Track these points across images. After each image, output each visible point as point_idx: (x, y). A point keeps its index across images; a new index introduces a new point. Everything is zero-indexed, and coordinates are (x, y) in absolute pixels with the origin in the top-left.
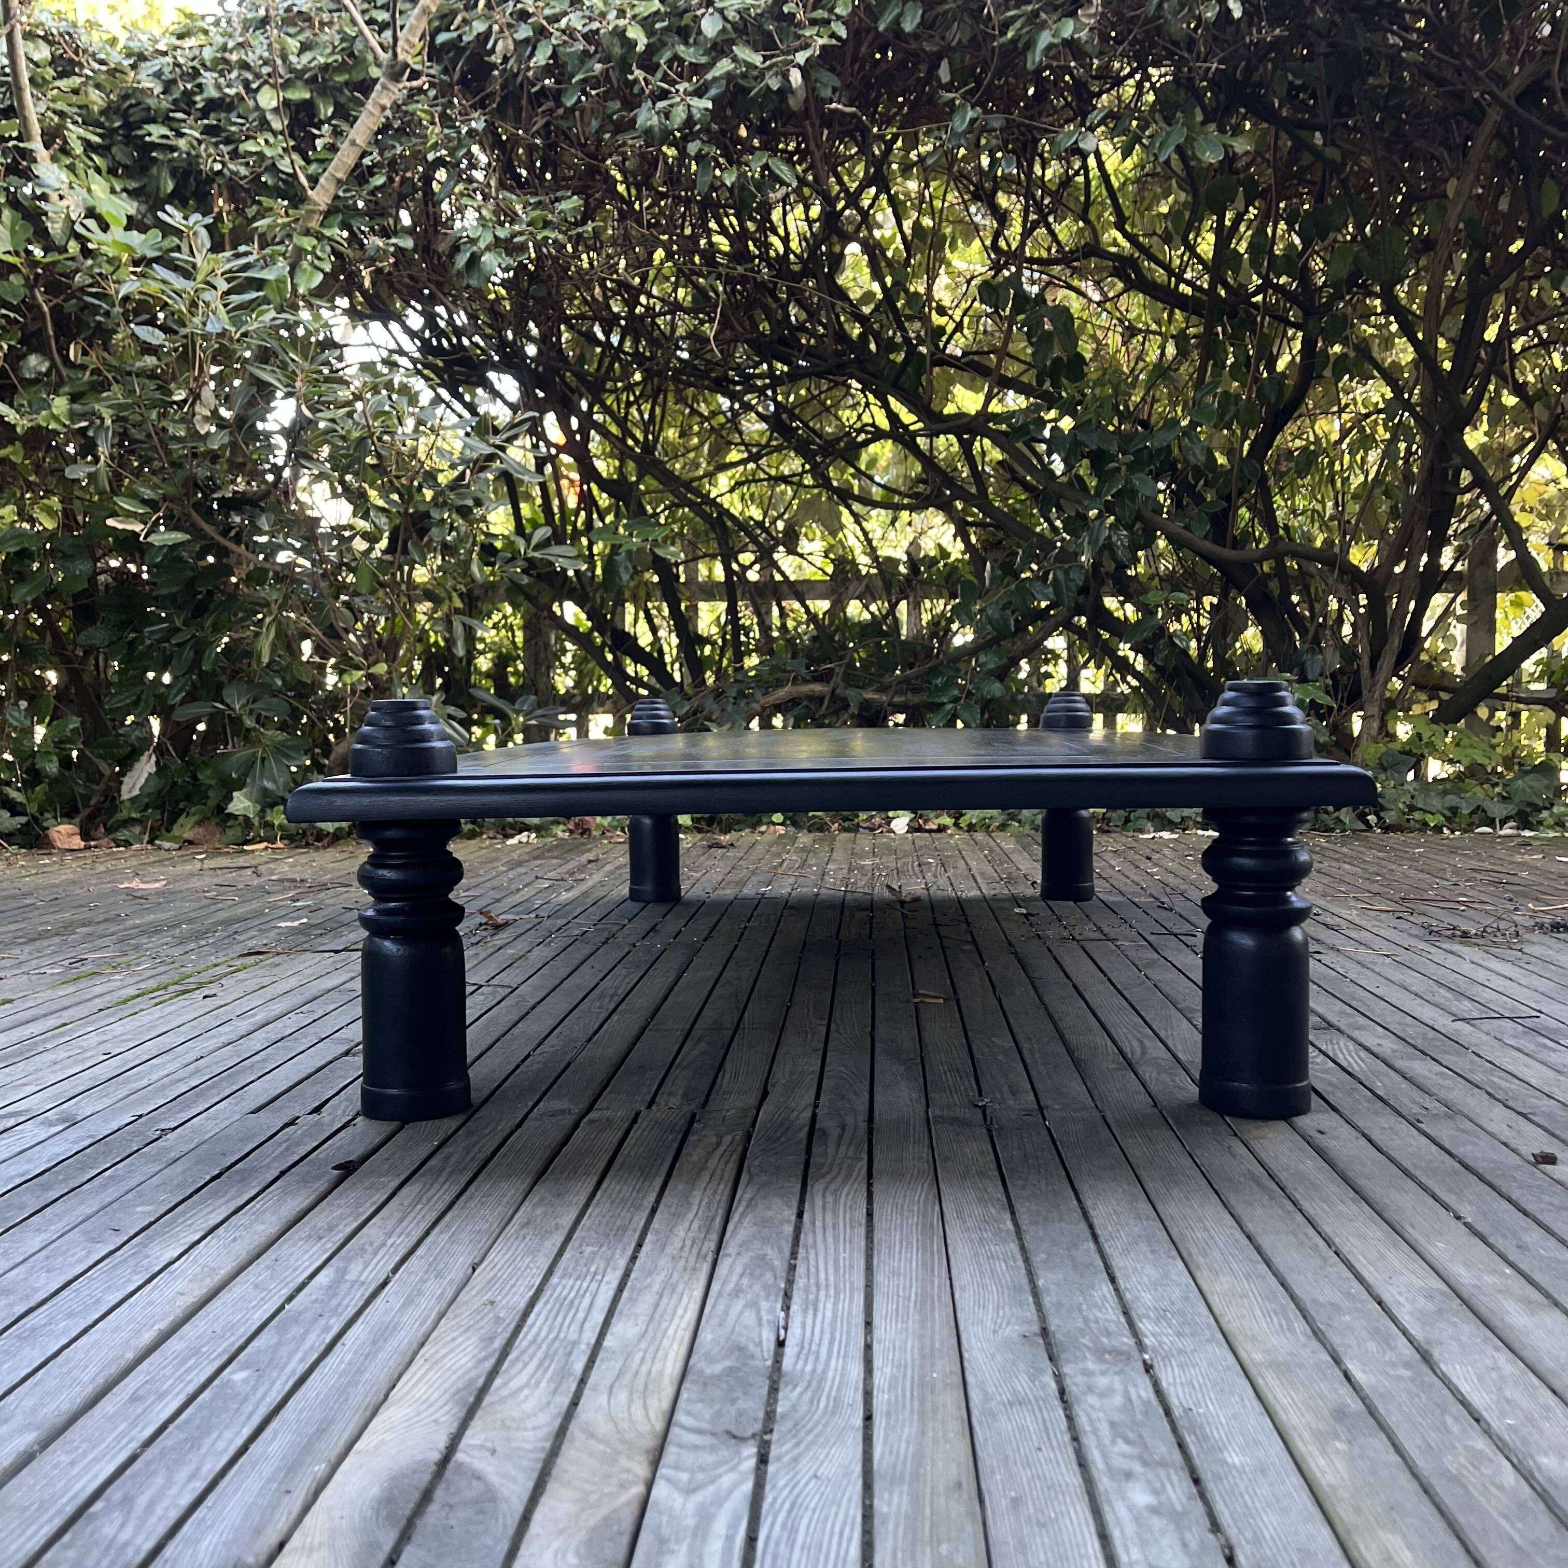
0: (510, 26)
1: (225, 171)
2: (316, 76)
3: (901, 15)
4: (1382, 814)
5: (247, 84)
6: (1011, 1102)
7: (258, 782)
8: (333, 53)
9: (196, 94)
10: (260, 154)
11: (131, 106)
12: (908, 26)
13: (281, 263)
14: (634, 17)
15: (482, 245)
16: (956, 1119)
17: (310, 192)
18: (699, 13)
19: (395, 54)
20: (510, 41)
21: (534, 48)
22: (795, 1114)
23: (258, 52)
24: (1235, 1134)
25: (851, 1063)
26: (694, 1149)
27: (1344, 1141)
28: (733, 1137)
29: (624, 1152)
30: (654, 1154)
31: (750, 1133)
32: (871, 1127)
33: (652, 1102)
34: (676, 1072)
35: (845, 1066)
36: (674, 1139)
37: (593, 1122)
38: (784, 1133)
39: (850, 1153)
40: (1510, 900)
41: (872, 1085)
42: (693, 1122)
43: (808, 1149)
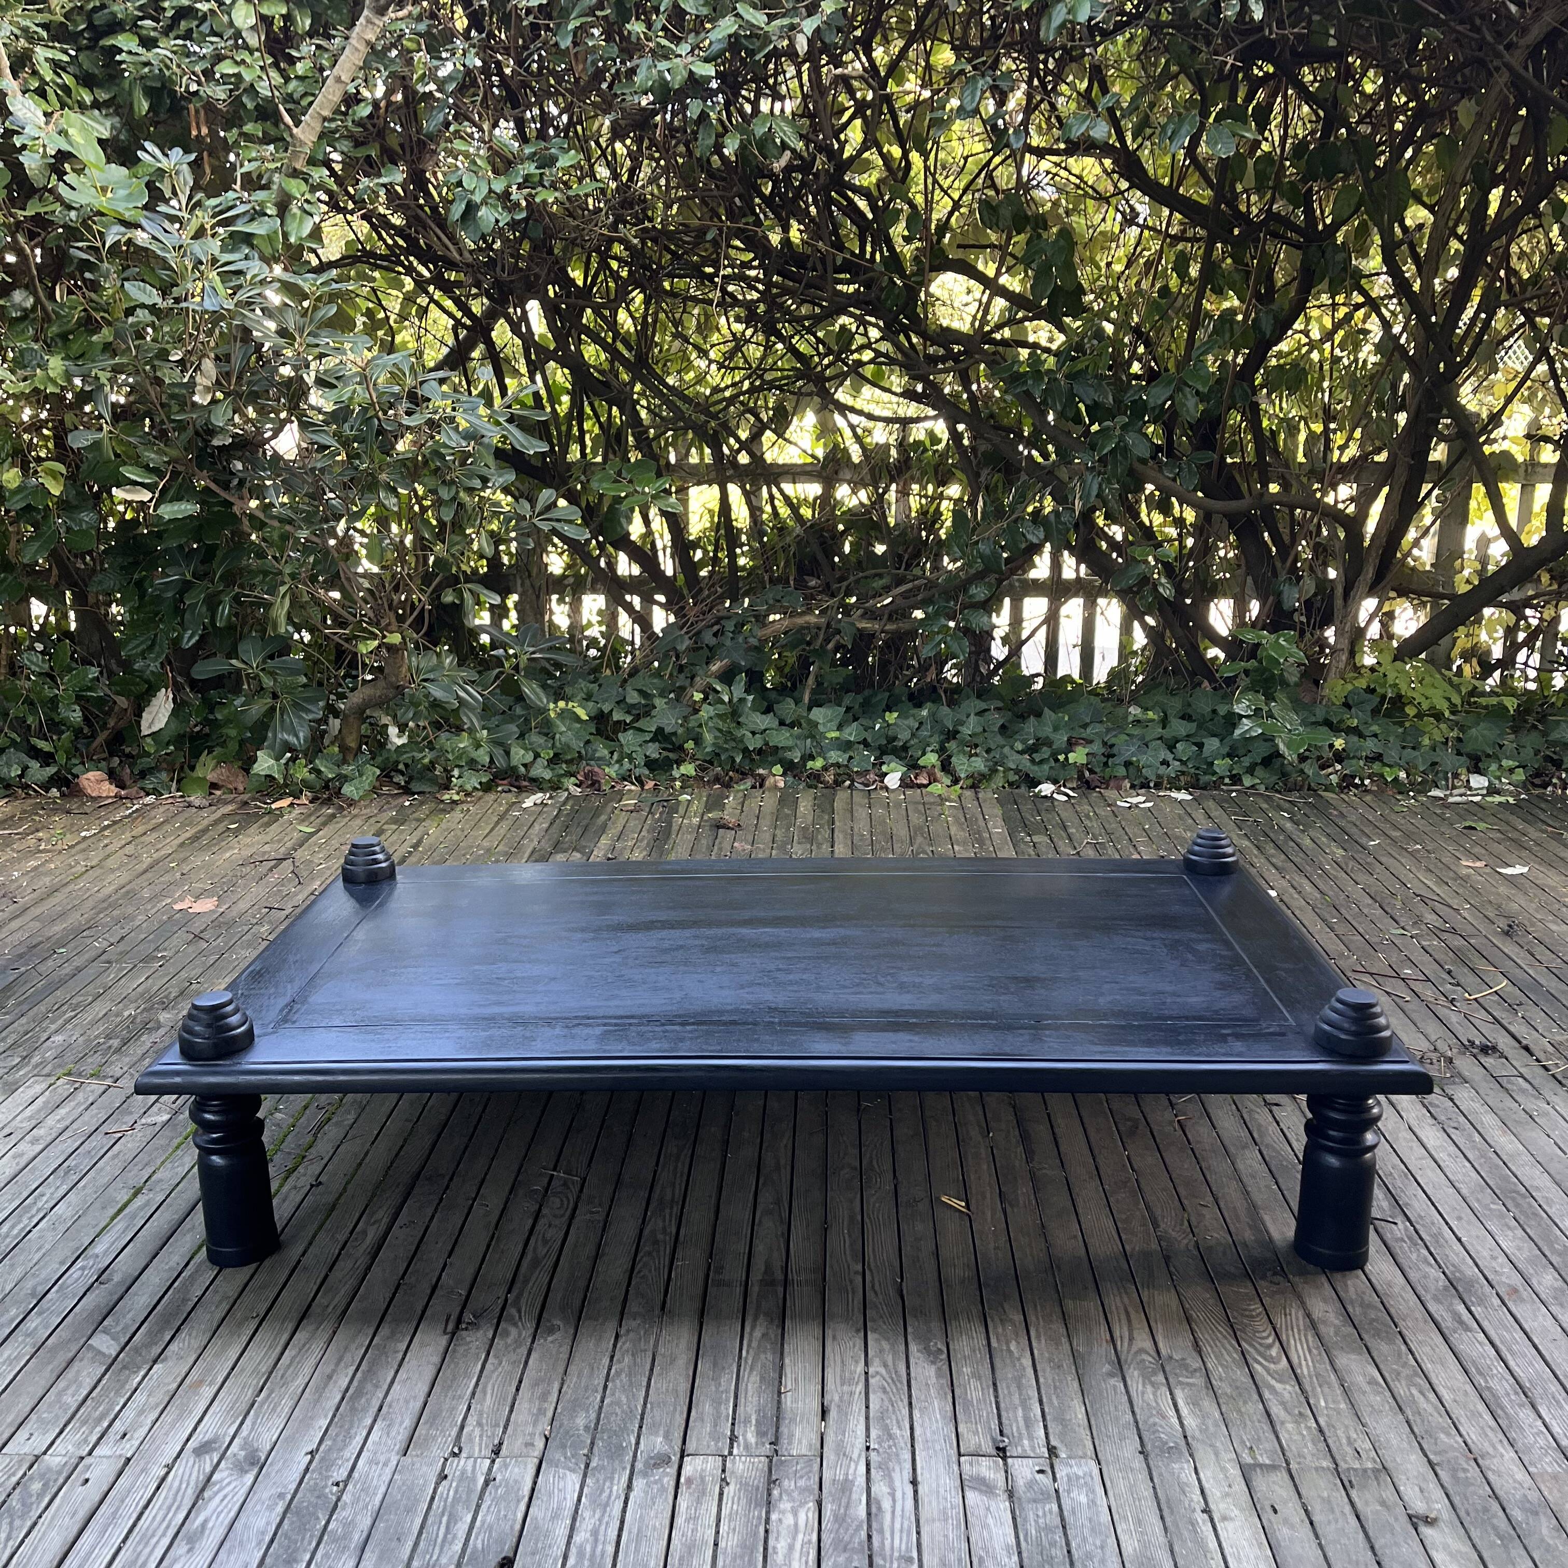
1: (202, 92)
4: (1344, 764)
6: (1026, 1443)
7: (278, 736)
10: (238, 76)
11: (95, 9)
13: (271, 210)
15: (478, 198)
16: (984, 1481)
17: (295, 130)
22: (852, 1466)
24: (1207, 1511)
25: (890, 1359)
26: (777, 1539)
27: (1292, 1527)
28: (807, 1514)
29: (722, 1544)
30: (746, 1548)
31: (820, 1504)
32: (916, 1492)
33: (733, 1439)
34: (745, 1374)
35: (885, 1366)
36: (760, 1518)
37: (689, 1481)
38: (847, 1507)
39: (903, 1547)
40: (1449, 972)
41: (910, 1404)
42: (771, 1483)
43: (870, 1537)
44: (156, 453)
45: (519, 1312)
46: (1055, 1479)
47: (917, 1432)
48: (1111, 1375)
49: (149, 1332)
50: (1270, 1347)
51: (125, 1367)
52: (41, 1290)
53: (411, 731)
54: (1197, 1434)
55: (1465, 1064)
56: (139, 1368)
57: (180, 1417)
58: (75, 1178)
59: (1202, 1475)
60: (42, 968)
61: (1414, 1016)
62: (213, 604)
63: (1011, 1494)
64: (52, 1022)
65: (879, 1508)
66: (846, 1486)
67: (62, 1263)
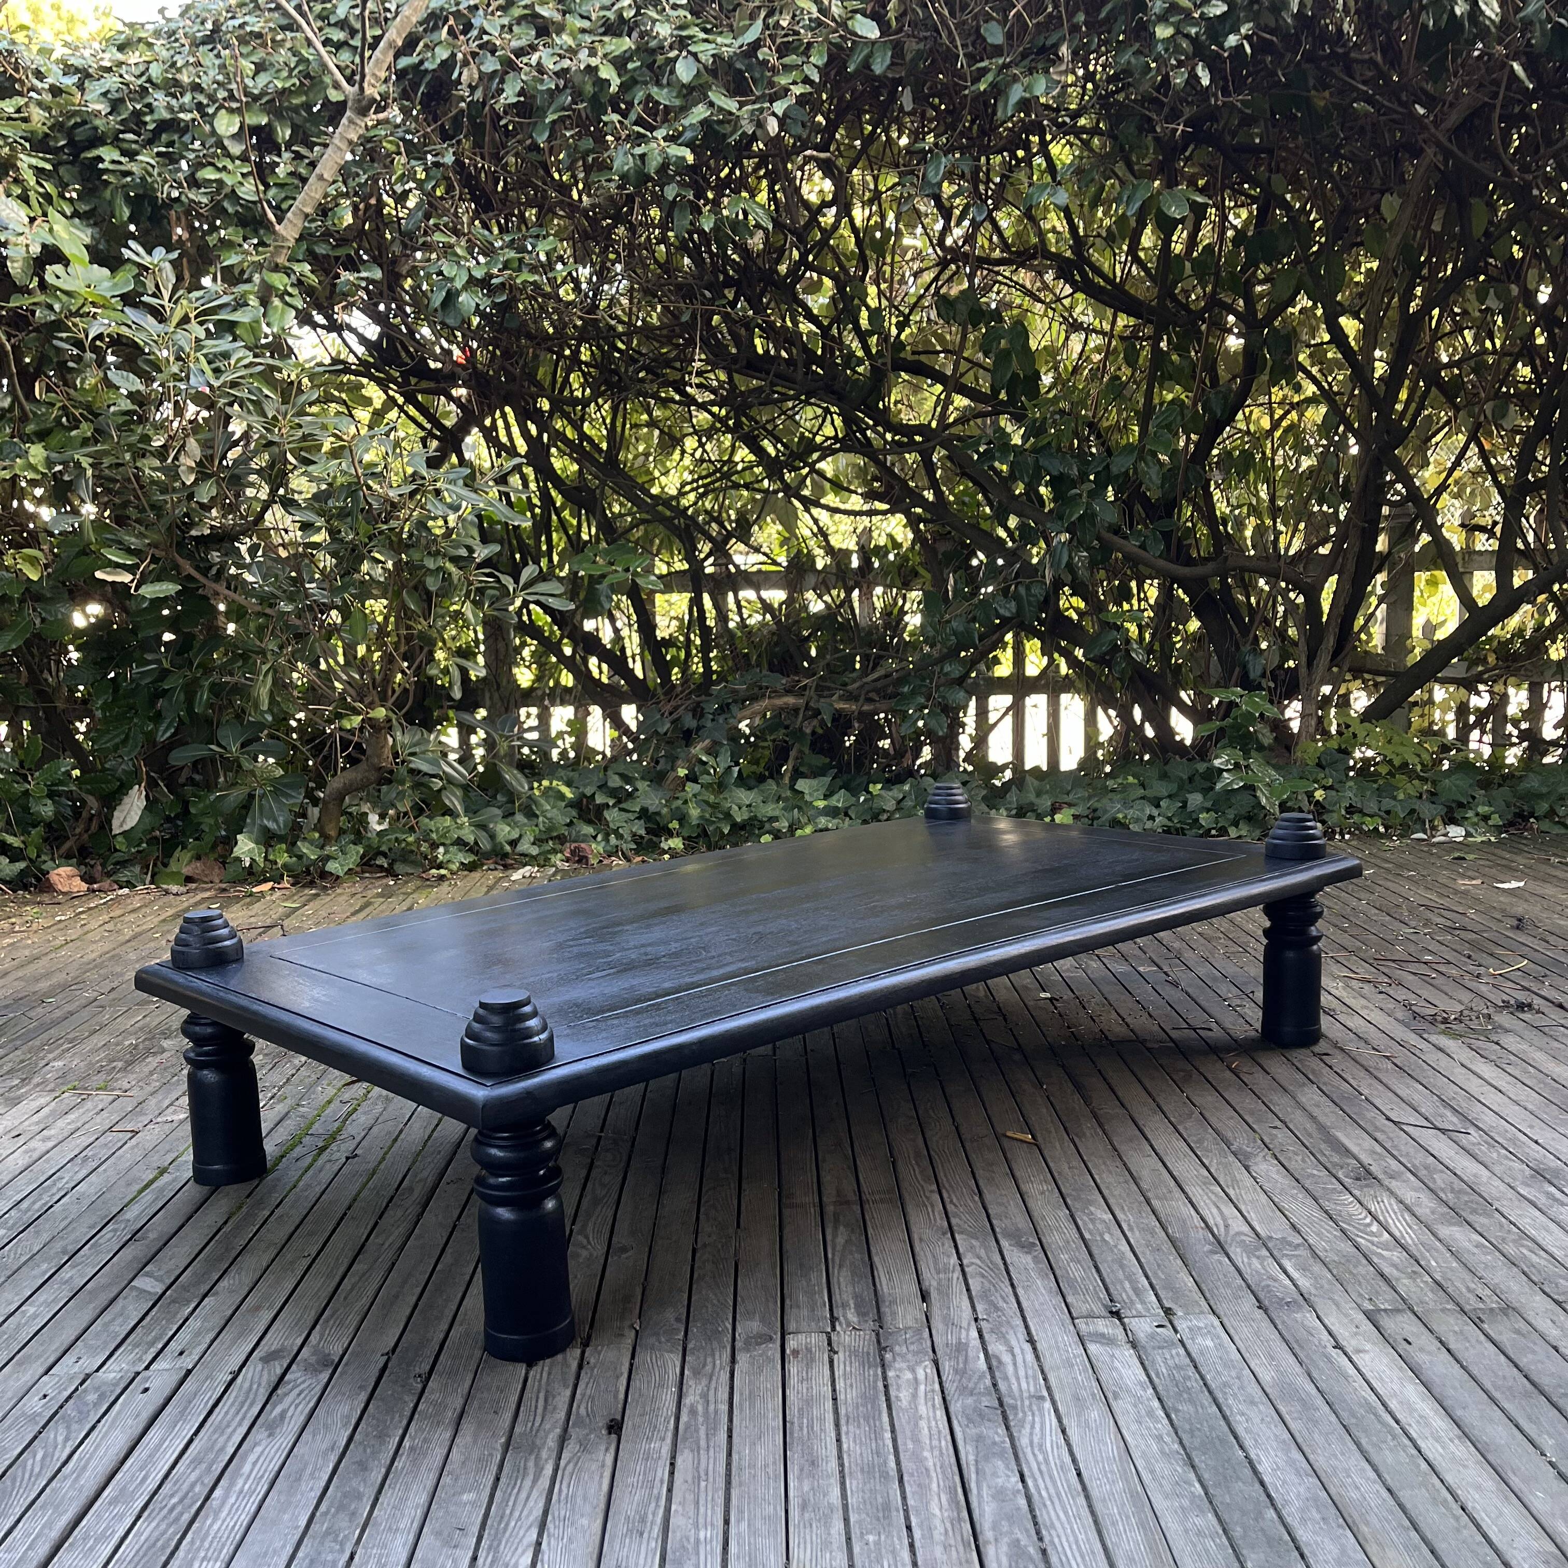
0: (474, 55)
1: (183, 198)
2: (273, 100)
3: (870, 55)
4: (1325, 817)
5: (200, 107)
6: (1139, 1306)
7: (258, 821)
8: (290, 76)
9: (145, 114)
10: (220, 182)
11: (76, 125)
12: (878, 68)
13: (253, 301)
14: (605, 56)
15: (458, 284)
16: (1103, 1335)
17: (277, 227)
18: (673, 54)
19: (362, 89)
20: (475, 71)
21: (502, 81)
22: (964, 1332)
23: (212, 73)
24: (1338, 1346)
25: (982, 1253)
26: (898, 1389)
27: (1429, 1353)
28: (925, 1370)
29: (841, 1397)
30: (867, 1398)
31: (936, 1363)
32: (1035, 1349)
33: (833, 1319)
34: (835, 1272)
35: (979, 1258)
36: (876, 1375)
37: (795, 1353)
38: (966, 1361)
39: (1032, 1389)
40: (1469, 957)
41: (1012, 1285)
42: (882, 1349)
43: (995, 1385)
44: (137, 537)
45: (587, 1237)
46: (1176, 1331)
47: (1025, 1304)
48: (1213, 1252)
49: (194, 1273)
50: (1369, 1225)
51: (174, 1301)
52: (72, 1248)
53: (391, 818)
54: (1313, 1291)
55: (1504, 1019)
56: (188, 1302)
57: (241, 1334)
58: (94, 1164)
59: (1326, 1321)
60: (32, 1014)
61: (1444, 988)
62: (190, 691)
63: (1134, 1345)
64: (50, 1052)
65: (1000, 1362)
66: (960, 1348)
67: (91, 1227)
